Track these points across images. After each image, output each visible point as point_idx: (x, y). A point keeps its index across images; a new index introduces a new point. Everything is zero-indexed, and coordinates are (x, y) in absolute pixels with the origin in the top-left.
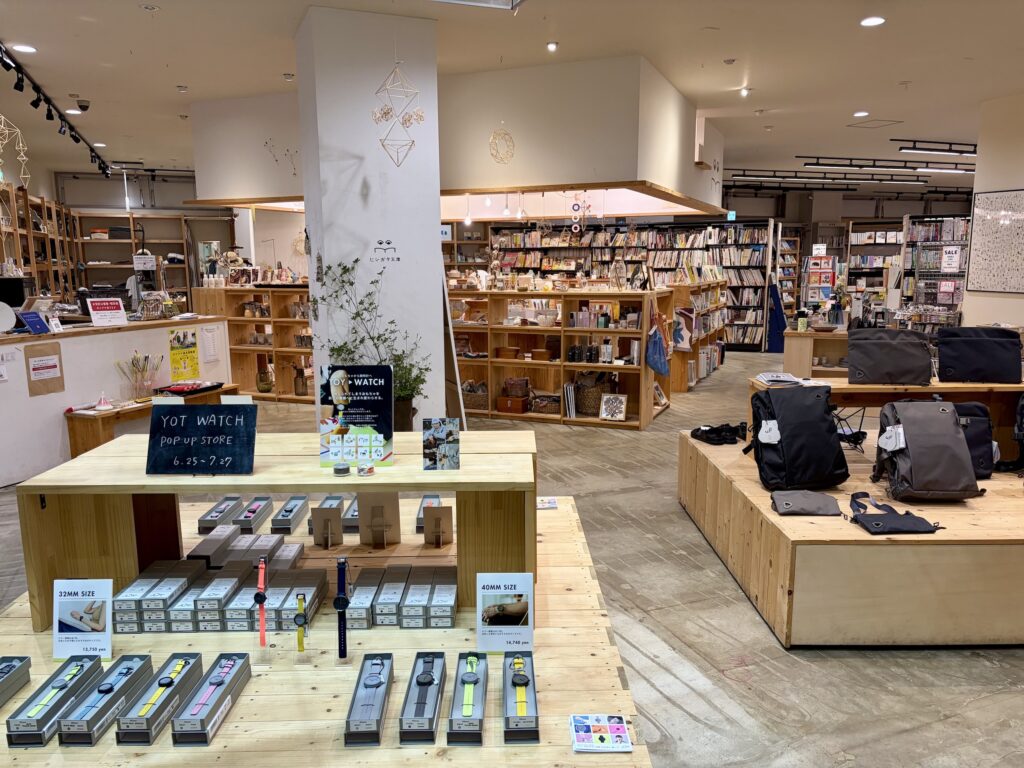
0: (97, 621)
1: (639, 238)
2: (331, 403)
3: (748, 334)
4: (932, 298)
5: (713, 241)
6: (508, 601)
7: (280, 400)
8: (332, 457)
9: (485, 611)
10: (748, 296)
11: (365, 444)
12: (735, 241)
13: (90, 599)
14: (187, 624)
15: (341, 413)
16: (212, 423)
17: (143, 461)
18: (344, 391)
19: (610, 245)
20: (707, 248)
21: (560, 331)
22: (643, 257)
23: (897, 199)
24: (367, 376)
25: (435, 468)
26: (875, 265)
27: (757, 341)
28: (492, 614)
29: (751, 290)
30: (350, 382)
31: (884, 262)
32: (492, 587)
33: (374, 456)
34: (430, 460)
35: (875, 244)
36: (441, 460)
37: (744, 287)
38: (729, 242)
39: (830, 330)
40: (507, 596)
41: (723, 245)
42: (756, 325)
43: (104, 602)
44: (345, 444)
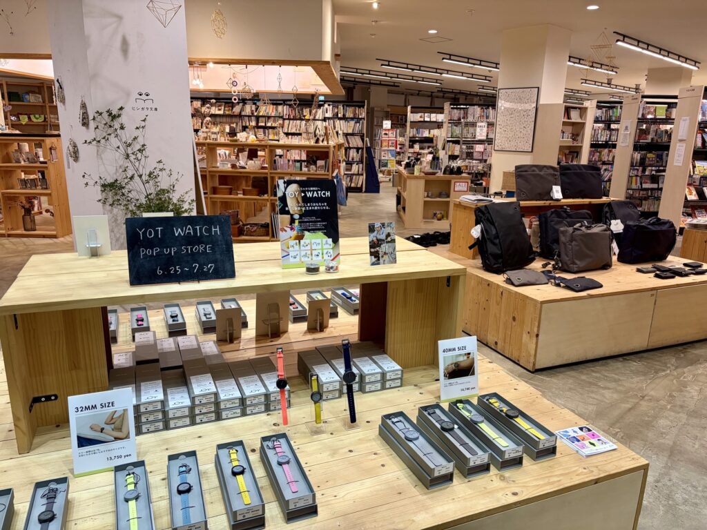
0: (120, 429)
1: (277, 110)
2: (288, 212)
3: (353, 181)
4: (470, 155)
5: (329, 115)
6: (461, 359)
7: (9, 236)
8: (292, 260)
9: (445, 369)
10: (353, 153)
11: (320, 247)
12: (344, 115)
13: (111, 409)
14: (184, 420)
15: (297, 222)
16: (189, 233)
17: (126, 274)
18: (298, 203)
19: (255, 114)
20: (325, 119)
21: (267, 173)
22: (280, 124)
23: (418, 94)
24: (316, 189)
25: (379, 264)
26: (424, 135)
27: (359, 186)
28: (450, 370)
29: (355, 150)
30: (303, 194)
31: (429, 133)
32: (450, 350)
33: (326, 257)
34: (375, 257)
35: (424, 122)
36: (382, 257)
37: (350, 148)
38: (339, 116)
39: (434, 174)
40: (460, 355)
41: (336, 117)
42: (358, 174)
43: (125, 411)
44: (302, 248)
